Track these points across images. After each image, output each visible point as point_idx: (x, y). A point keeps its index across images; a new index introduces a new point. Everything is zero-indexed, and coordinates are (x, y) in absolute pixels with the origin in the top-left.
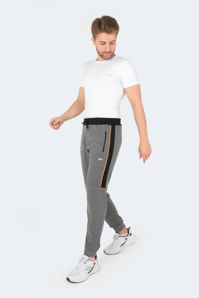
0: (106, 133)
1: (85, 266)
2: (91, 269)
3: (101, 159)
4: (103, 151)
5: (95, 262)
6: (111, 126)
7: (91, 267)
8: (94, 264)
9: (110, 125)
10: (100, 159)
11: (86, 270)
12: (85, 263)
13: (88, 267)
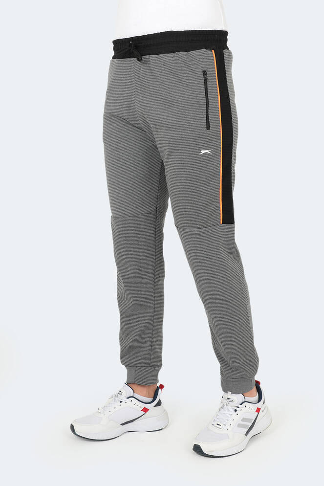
0: (205, 73)
1: (237, 418)
2: (250, 424)
3: (207, 151)
4: (208, 128)
5: (259, 405)
6: (213, 51)
7: (250, 420)
8: (258, 410)
9: (211, 49)
10: (203, 152)
11: (240, 426)
12: (236, 411)
13: (243, 420)
